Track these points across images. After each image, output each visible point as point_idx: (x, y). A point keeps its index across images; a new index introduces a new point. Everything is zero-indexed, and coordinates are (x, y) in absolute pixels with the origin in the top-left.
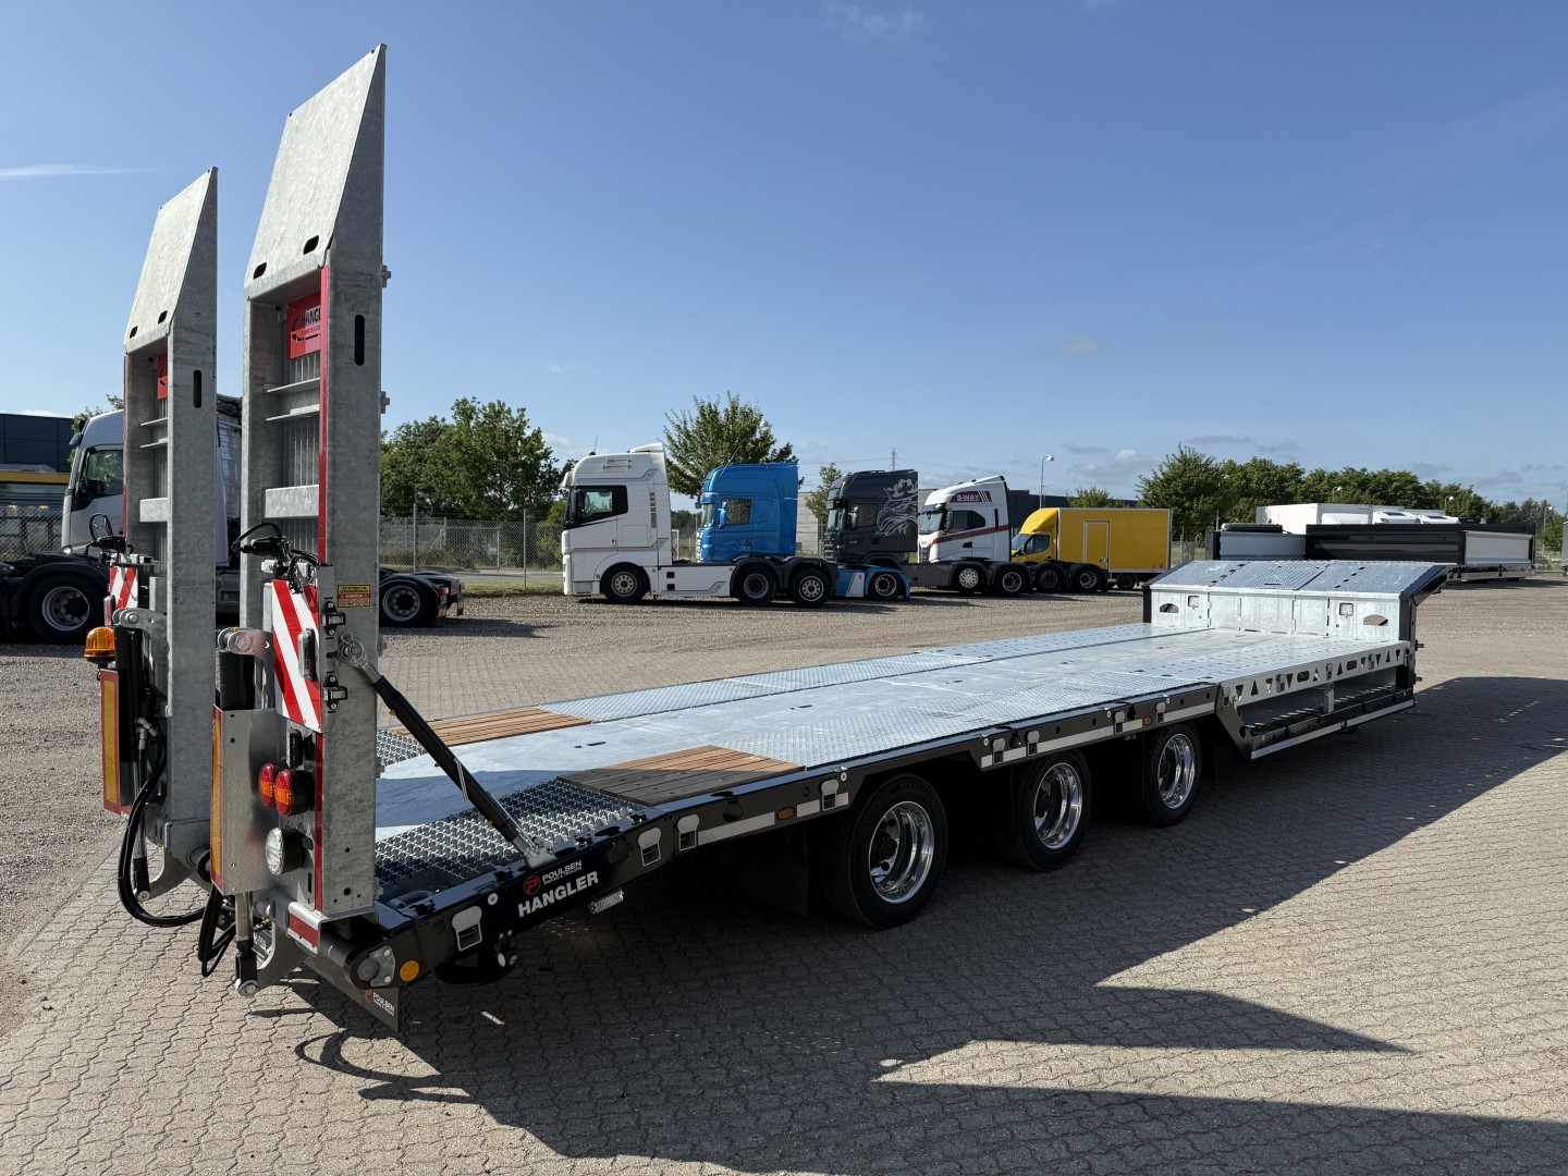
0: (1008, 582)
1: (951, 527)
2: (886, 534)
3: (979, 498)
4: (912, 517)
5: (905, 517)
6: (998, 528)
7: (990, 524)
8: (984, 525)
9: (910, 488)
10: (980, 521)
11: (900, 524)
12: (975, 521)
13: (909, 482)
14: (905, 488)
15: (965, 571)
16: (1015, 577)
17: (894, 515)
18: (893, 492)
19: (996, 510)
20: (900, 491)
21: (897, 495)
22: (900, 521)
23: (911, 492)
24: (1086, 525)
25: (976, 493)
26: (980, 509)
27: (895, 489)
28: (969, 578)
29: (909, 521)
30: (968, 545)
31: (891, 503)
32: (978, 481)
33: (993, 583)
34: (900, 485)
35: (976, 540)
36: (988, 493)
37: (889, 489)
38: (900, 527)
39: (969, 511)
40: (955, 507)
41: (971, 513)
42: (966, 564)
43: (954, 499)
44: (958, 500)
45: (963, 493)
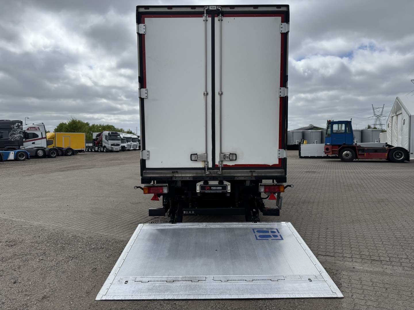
0: (52, 154)
1: (28, 138)
2: (12, 140)
3: (36, 129)
5: (19, 135)
6: (42, 138)
7: (40, 137)
8: (38, 137)
9: (20, 126)
10: (37, 136)
13: (20, 124)
14: (18, 126)
15: (39, 151)
16: (54, 152)
17: (15, 134)
18: (14, 127)
19: (42, 133)
20: (16, 127)
21: (15, 128)
24: (63, 137)
26: (36, 132)
27: (15, 126)
28: (40, 153)
29: (20, 136)
30: (33, 143)
33: (48, 154)
35: (36, 142)
36: (39, 128)
37: (13, 126)
38: (17, 138)
39: (33, 133)
40: (28, 132)
41: (34, 134)
42: (39, 149)
43: (28, 129)
44: (29, 129)
45: (31, 128)
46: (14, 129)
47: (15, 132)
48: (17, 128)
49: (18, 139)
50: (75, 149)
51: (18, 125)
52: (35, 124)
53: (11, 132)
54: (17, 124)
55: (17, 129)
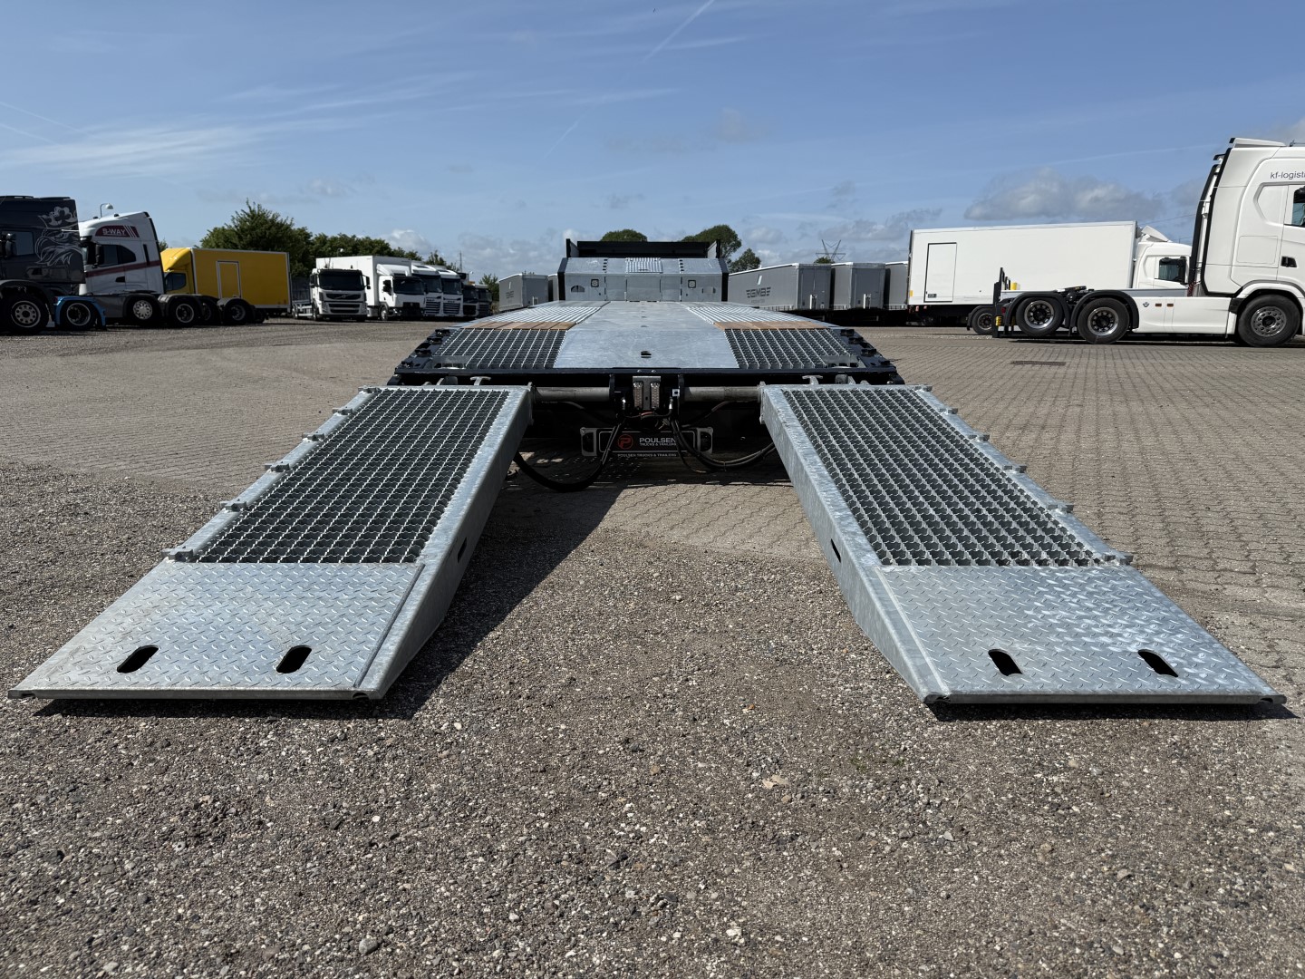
0: (181, 314)
1: (101, 262)
3: (126, 232)
4: (75, 247)
5: (67, 247)
6: (148, 264)
7: (141, 259)
8: (134, 259)
9: (68, 217)
10: (132, 257)
11: (62, 254)
12: (125, 256)
13: (67, 210)
14: (62, 216)
15: (138, 303)
16: (186, 308)
17: (54, 245)
18: (50, 220)
19: (145, 246)
20: (57, 219)
21: (54, 223)
22: (63, 250)
23: (71, 220)
24: (218, 264)
25: (121, 228)
26: (128, 244)
27: (51, 217)
28: (143, 310)
29: (72, 250)
30: (121, 280)
31: (49, 231)
32: (121, 215)
33: (167, 316)
34: (56, 213)
35: (130, 276)
36: (134, 229)
37: (44, 216)
38: (62, 257)
39: (117, 246)
40: (103, 242)
41: (120, 248)
42: (138, 296)
43: (100, 232)
44: (104, 233)
45: (108, 227)
46: (49, 226)
47: (53, 238)
48: (60, 222)
49: (66, 261)
50: (257, 306)
51: (62, 212)
53: (43, 237)
54: (58, 209)
55: (59, 226)
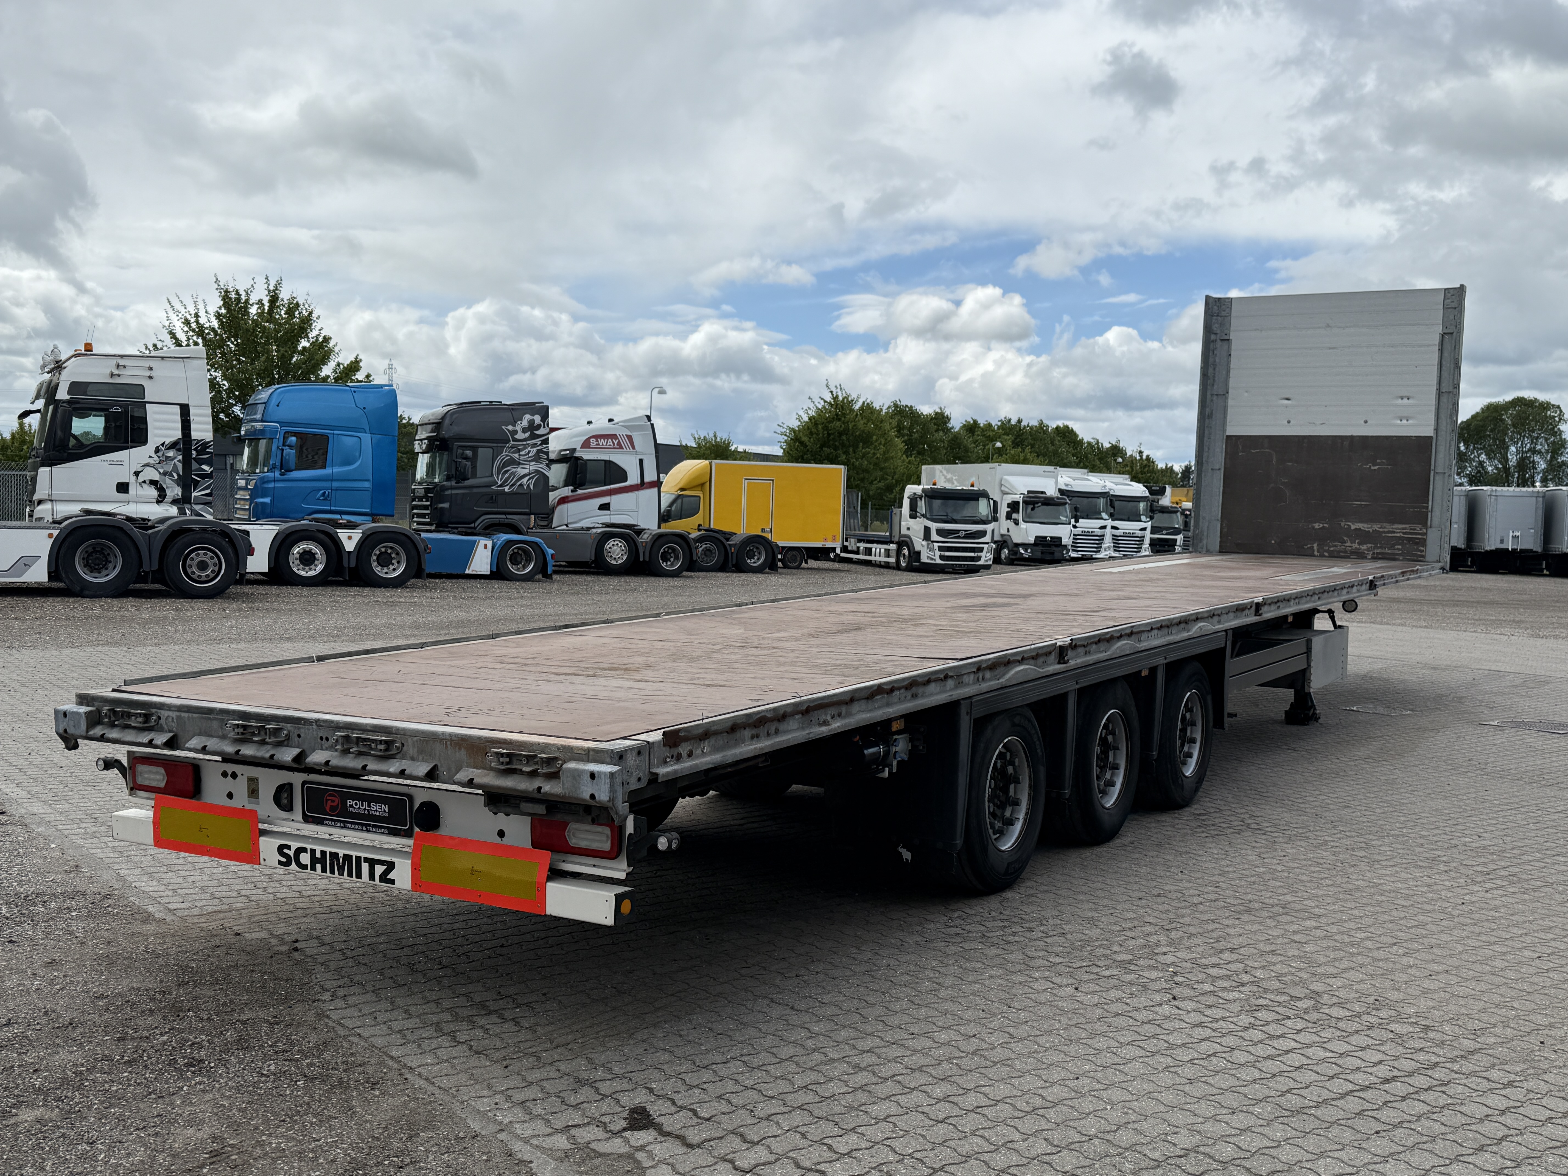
0: (666, 557)
1: (585, 483)
2: (507, 489)
3: (619, 443)
4: (541, 466)
5: (532, 467)
6: (643, 485)
7: (633, 478)
8: (626, 480)
10: (622, 475)
11: (525, 475)
12: (614, 474)
14: (532, 427)
15: (610, 541)
16: (674, 550)
17: (517, 463)
18: (516, 432)
19: (641, 461)
20: (524, 430)
21: (520, 435)
22: (526, 471)
23: (540, 431)
24: (745, 483)
26: (620, 458)
27: (518, 428)
28: (617, 552)
29: (537, 471)
30: (605, 507)
31: (514, 447)
33: (647, 559)
35: (615, 501)
36: (630, 438)
37: (510, 428)
38: (525, 480)
39: (605, 461)
40: (587, 455)
41: (609, 464)
42: (612, 532)
43: (586, 444)
44: (592, 445)
45: (597, 437)
46: (515, 440)
47: (516, 455)
49: (528, 486)
50: (781, 544)
51: (532, 422)
52: (616, 420)
53: (505, 455)
54: (527, 417)
55: (525, 440)
